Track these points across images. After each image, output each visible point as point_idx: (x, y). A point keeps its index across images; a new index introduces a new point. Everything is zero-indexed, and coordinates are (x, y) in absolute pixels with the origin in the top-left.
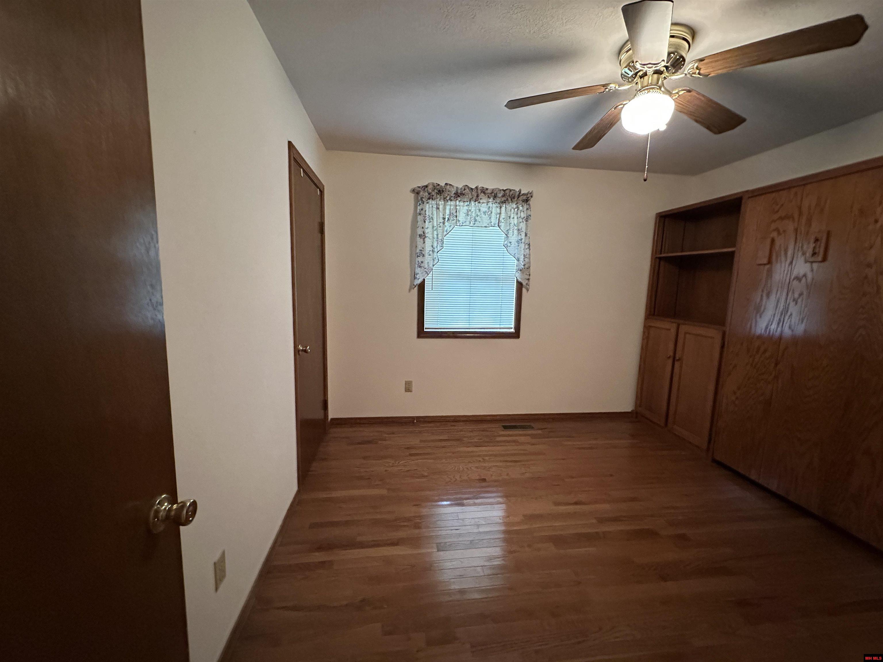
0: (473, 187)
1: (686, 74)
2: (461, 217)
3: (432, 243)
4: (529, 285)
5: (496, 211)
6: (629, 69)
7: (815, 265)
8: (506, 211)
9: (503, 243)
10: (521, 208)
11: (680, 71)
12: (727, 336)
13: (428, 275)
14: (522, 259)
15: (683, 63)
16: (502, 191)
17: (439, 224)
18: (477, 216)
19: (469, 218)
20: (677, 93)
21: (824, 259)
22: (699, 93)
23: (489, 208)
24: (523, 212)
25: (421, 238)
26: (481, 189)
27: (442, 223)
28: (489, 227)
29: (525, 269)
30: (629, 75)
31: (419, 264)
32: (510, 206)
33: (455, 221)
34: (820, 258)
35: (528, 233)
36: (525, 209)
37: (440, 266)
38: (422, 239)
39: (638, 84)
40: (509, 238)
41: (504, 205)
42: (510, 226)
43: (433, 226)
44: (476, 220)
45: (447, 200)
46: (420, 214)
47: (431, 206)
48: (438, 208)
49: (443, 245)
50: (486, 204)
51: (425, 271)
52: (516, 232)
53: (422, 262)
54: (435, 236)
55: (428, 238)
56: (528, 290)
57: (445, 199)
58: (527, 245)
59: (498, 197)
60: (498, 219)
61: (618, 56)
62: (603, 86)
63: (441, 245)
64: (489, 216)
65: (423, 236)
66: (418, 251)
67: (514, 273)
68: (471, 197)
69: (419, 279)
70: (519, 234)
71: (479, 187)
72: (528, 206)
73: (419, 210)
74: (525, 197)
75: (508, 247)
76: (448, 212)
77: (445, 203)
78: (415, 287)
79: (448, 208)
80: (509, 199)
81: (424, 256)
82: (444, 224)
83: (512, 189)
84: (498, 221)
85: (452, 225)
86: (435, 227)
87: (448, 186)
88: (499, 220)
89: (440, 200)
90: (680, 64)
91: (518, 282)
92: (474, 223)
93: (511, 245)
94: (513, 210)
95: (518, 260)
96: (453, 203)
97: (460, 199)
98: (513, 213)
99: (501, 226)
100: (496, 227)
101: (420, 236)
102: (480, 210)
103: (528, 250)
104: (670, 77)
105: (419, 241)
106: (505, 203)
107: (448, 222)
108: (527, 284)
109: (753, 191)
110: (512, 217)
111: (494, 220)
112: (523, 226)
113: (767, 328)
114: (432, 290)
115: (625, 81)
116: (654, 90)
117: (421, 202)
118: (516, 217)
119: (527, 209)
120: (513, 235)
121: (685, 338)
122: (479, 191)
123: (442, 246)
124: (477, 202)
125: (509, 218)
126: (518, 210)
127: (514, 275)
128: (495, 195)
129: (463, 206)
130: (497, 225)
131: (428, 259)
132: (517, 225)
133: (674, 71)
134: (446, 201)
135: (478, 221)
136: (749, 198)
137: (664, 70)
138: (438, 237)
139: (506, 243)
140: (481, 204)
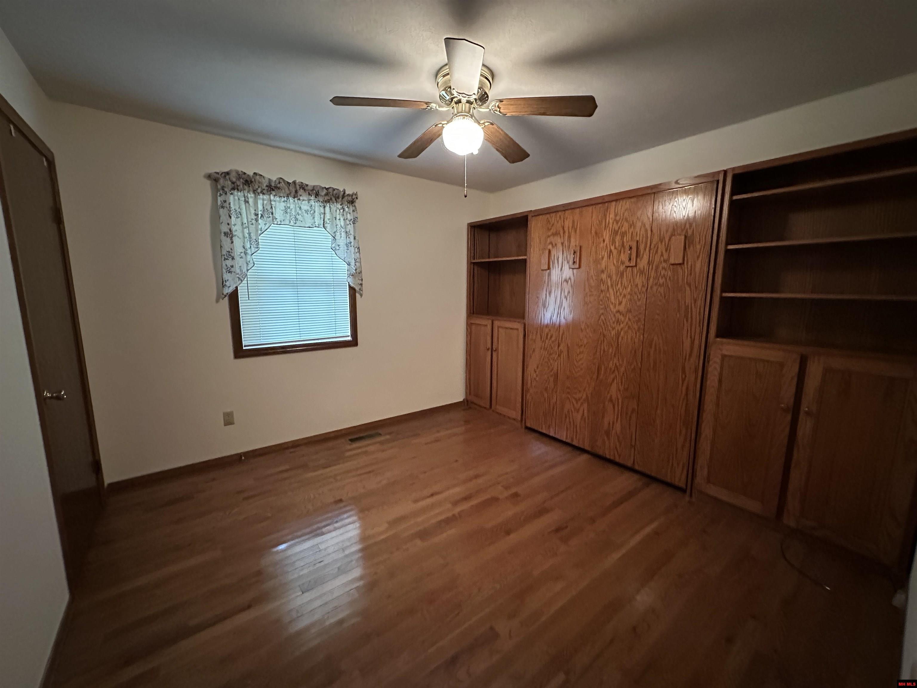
0: (290, 181)
1: (490, 110)
2: (279, 214)
3: (244, 243)
4: (362, 290)
5: (320, 211)
6: (446, 93)
7: (575, 271)
8: (330, 211)
9: (330, 245)
10: (347, 209)
11: (485, 105)
12: (527, 327)
13: (242, 281)
14: (353, 263)
15: (487, 99)
16: (324, 189)
17: (251, 221)
18: (298, 214)
19: (288, 216)
20: (484, 123)
21: (580, 267)
22: (499, 127)
23: (311, 206)
24: (350, 213)
25: (227, 237)
26: (299, 184)
27: (255, 220)
28: (313, 228)
29: (357, 274)
30: (446, 98)
31: (228, 268)
32: (335, 206)
33: (271, 218)
34: (577, 266)
35: (356, 236)
36: (351, 211)
37: (256, 271)
38: (229, 237)
39: (454, 108)
40: (337, 241)
41: (328, 205)
42: (337, 227)
43: (242, 223)
44: (296, 219)
45: (259, 193)
46: (223, 207)
47: (236, 198)
48: (246, 202)
49: (258, 246)
50: (307, 202)
51: (238, 277)
52: (343, 234)
53: (232, 266)
54: (247, 235)
55: (237, 237)
56: (361, 295)
57: (255, 192)
58: (356, 248)
59: (321, 195)
60: (322, 219)
61: (435, 78)
62: (426, 104)
63: (255, 246)
64: (312, 215)
65: (229, 234)
66: (224, 253)
67: (346, 278)
68: (288, 192)
69: (229, 287)
70: (347, 237)
71: (297, 182)
72: (354, 208)
73: (221, 201)
74: (350, 198)
75: (336, 250)
76: (260, 207)
77: (255, 197)
78: (224, 297)
79: (260, 202)
80: (334, 199)
81: (234, 259)
82: (257, 222)
83: (336, 188)
84: (323, 222)
85: (267, 223)
86: (245, 224)
87: (258, 177)
88: (324, 220)
89: (248, 192)
90: (485, 100)
91: (350, 287)
92: (294, 222)
93: (340, 248)
94: (338, 211)
95: (349, 264)
96: (266, 197)
97: (275, 194)
98: (339, 214)
99: (326, 227)
100: (321, 228)
101: (226, 234)
102: (300, 208)
103: (358, 253)
104: (478, 109)
105: (226, 241)
106: (329, 202)
107: (262, 220)
108: (360, 289)
109: (536, 211)
110: (338, 218)
111: (318, 221)
112: (350, 228)
113: (551, 319)
114: (249, 299)
115: (442, 102)
116: (467, 117)
117: (223, 192)
118: (342, 219)
119: (353, 211)
120: (341, 237)
121: (498, 331)
122: (298, 187)
123: (258, 248)
124: (296, 199)
125: (335, 219)
126: (344, 211)
127: (346, 280)
128: (316, 192)
129: (280, 202)
130: (322, 226)
131: (239, 262)
132: (344, 227)
133: (481, 104)
134: (257, 194)
135: (299, 220)
136: (533, 216)
137: (473, 101)
138: (251, 237)
139: (334, 245)
140: (302, 202)
